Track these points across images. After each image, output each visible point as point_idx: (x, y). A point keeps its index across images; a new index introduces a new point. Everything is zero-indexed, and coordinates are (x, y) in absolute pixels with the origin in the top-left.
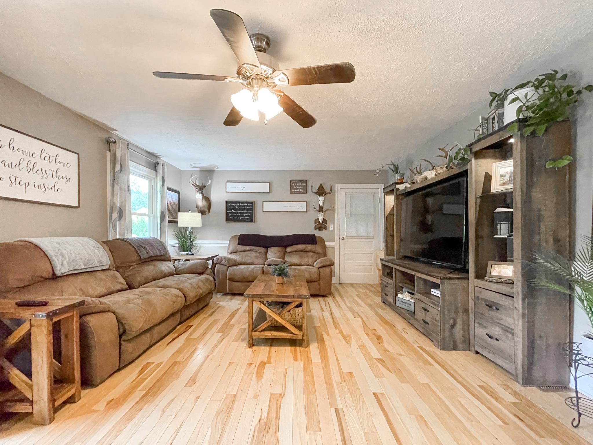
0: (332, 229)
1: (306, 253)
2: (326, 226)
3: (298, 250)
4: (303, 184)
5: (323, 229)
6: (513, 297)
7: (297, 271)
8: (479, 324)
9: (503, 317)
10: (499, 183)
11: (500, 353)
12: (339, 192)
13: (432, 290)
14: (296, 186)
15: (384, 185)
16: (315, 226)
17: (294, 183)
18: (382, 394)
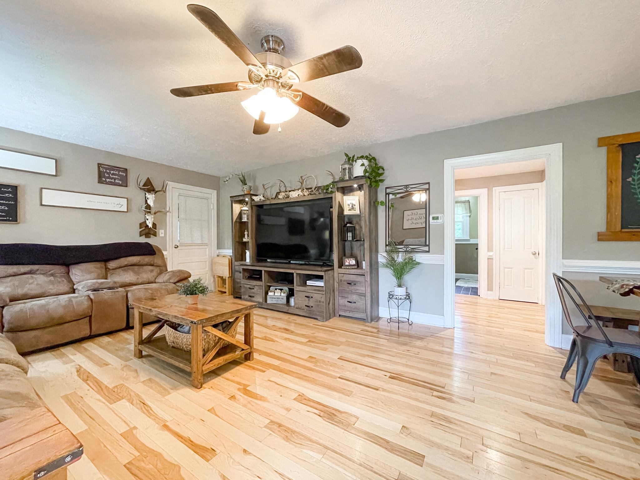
0: (163, 235)
1: (141, 267)
2: (156, 232)
3: (130, 263)
4: (121, 173)
5: (151, 235)
6: (364, 275)
7: (150, 291)
8: (342, 297)
9: (359, 288)
10: (348, 209)
11: (357, 310)
12: (171, 192)
13: (307, 282)
14: (108, 173)
15: (216, 191)
16: (141, 232)
17: (106, 169)
18: (341, 356)
